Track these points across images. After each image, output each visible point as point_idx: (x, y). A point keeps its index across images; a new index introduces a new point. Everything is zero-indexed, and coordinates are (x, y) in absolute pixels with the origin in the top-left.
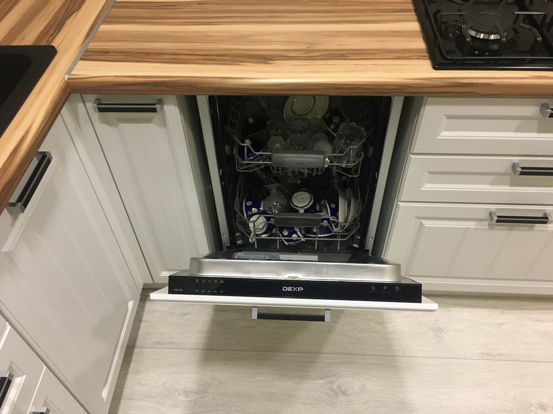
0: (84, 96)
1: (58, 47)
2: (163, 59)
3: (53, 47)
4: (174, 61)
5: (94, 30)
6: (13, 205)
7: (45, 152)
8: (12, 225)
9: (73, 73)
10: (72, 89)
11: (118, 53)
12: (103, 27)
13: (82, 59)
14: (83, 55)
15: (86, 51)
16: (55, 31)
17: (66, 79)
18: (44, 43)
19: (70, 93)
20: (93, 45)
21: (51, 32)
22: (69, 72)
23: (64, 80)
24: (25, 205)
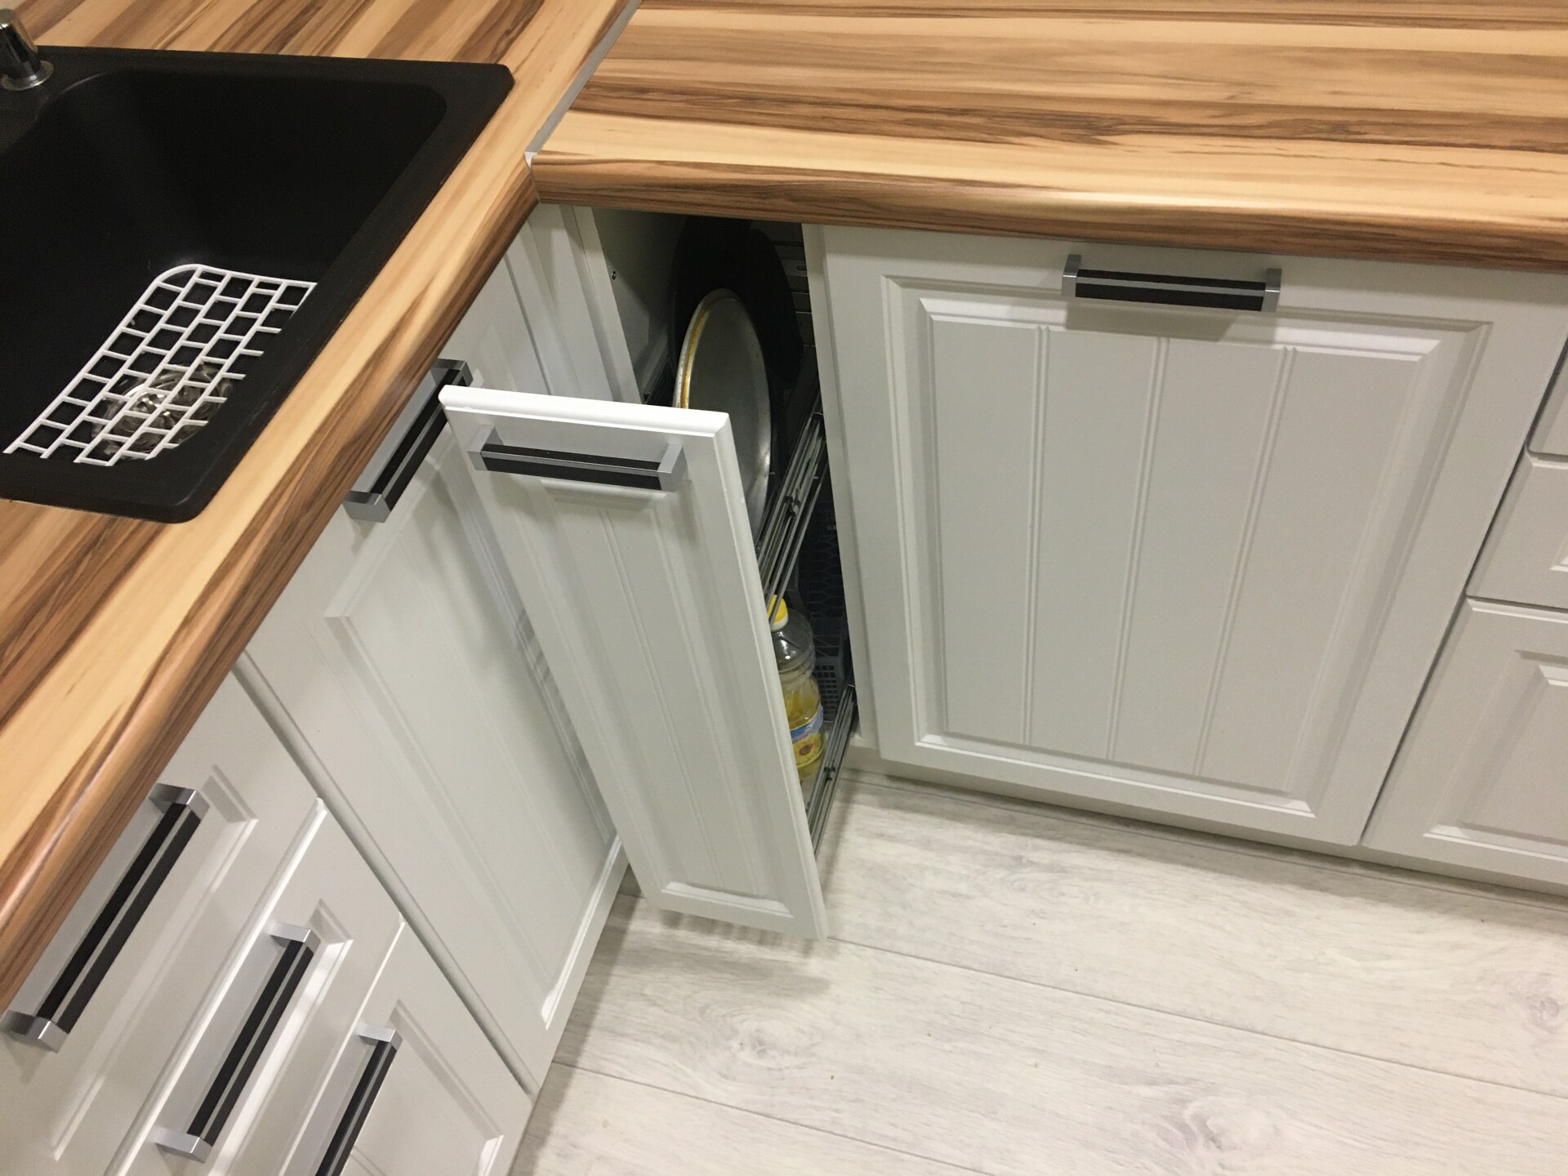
0: (575, 207)
1: (518, 69)
2: (790, 116)
3: (505, 69)
5: (617, 23)
6: (362, 498)
7: (455, 362)
8: (356, 548)
9: (547, 147)
10: (540, 192)
11: (673, 92)
12: (643, 17)
13: (575, 108)
14: (581, 96)
15: (588, 86)
16: (515, 23)
17: (529, 161)
18: (481, 58)
19: (536, 203)
20: (611, 68)
21: (506, 25)
22: (536, 145)
23: (523, 165)
24: (391, 502)
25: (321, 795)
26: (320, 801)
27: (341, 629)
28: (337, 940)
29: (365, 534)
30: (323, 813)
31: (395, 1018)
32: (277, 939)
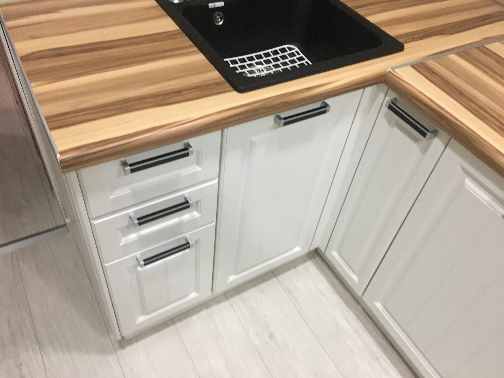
0: (390, 91)
1: (408, 48)
2: (468, 104)
3: (404, 46)
4: (475, 112)
5: (445, 54)
6: (279, 118)
7: (328, 105)
8: (270, 129)
9: (396, 70)
10: (385, 80)
11: (442, 79)
12: (453, 57)
13: (413, 66)
14: (416, 64)
15: (421, 63)
16: (418, 37)
17: (388, 71)
18: (400, 40)
19: (381, 82)
20: (432, 63)
21: (415, 37)
22: (393, 68)
23: (386, 71)
24: (285, 124)
25: (219, 177)
26: (218, 178)
27: (253, 144)
28: (198, 212)
29: (275, 128)
30: (216, 181)
31: (197, 242)
32: (185, 198)
